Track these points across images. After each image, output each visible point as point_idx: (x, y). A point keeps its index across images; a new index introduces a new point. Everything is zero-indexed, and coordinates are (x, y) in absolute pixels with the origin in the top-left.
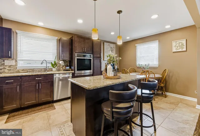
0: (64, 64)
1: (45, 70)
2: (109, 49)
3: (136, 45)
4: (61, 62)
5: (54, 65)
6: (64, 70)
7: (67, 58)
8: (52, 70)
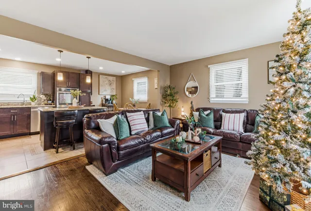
0: (45, 98)
1: (23, 104)
2: (107, 82)
3: (133, 79)
4: (41, 96)
5: (33, 99)
6: (45, 104)
7: (49, 92)
8: (31, 104)
